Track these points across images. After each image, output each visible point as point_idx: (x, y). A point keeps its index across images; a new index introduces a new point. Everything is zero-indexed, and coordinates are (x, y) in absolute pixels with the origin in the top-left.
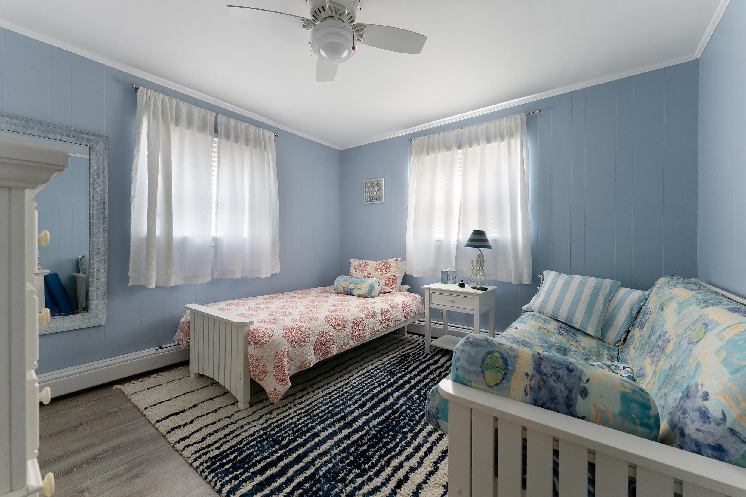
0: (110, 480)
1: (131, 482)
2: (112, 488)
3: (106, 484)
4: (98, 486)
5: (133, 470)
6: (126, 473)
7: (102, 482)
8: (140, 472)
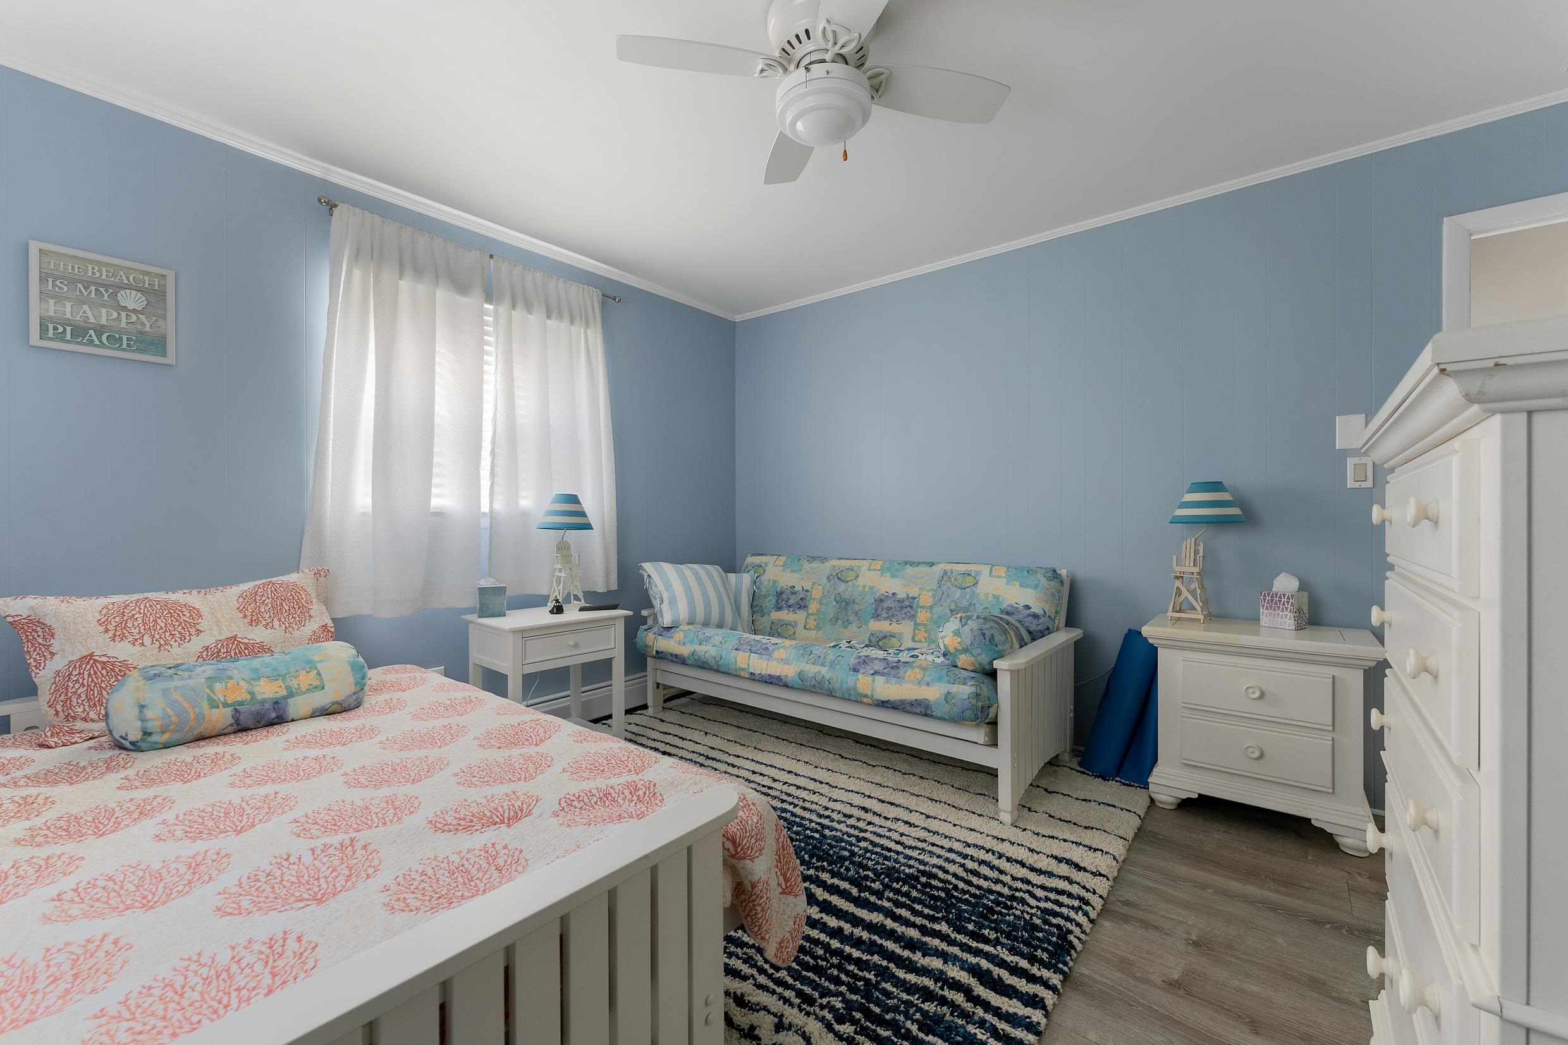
0: (1156, 928)
1: (1138, 903)
2: (1163, 916)
3: (1164, 926)
4: (1175, 933)
5: (1122, 914)
6: (1132, 917)
7: (1167, 934)
8: (1119, 903)
